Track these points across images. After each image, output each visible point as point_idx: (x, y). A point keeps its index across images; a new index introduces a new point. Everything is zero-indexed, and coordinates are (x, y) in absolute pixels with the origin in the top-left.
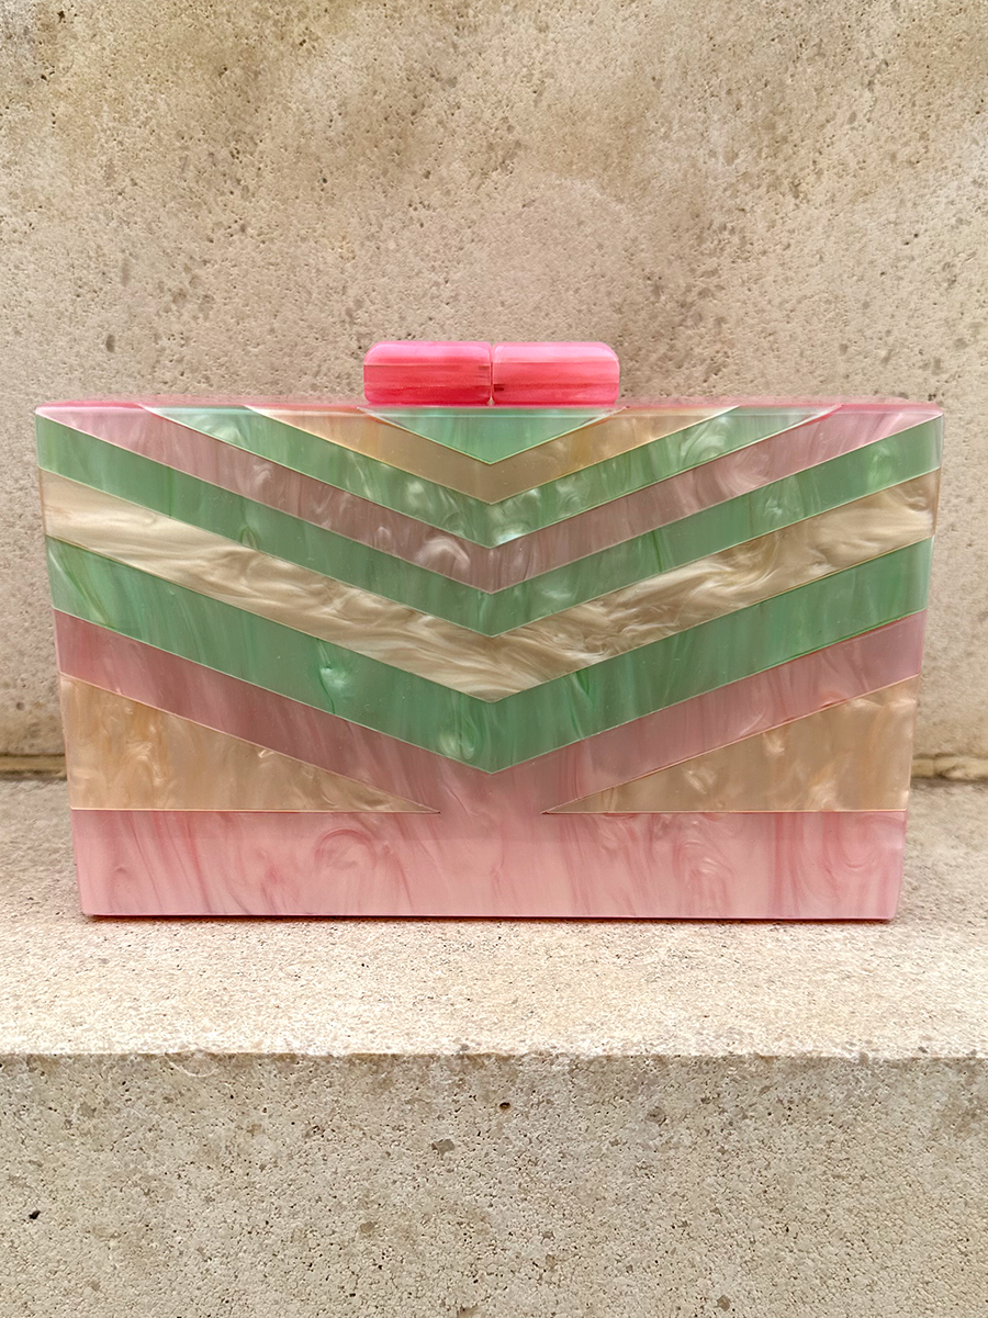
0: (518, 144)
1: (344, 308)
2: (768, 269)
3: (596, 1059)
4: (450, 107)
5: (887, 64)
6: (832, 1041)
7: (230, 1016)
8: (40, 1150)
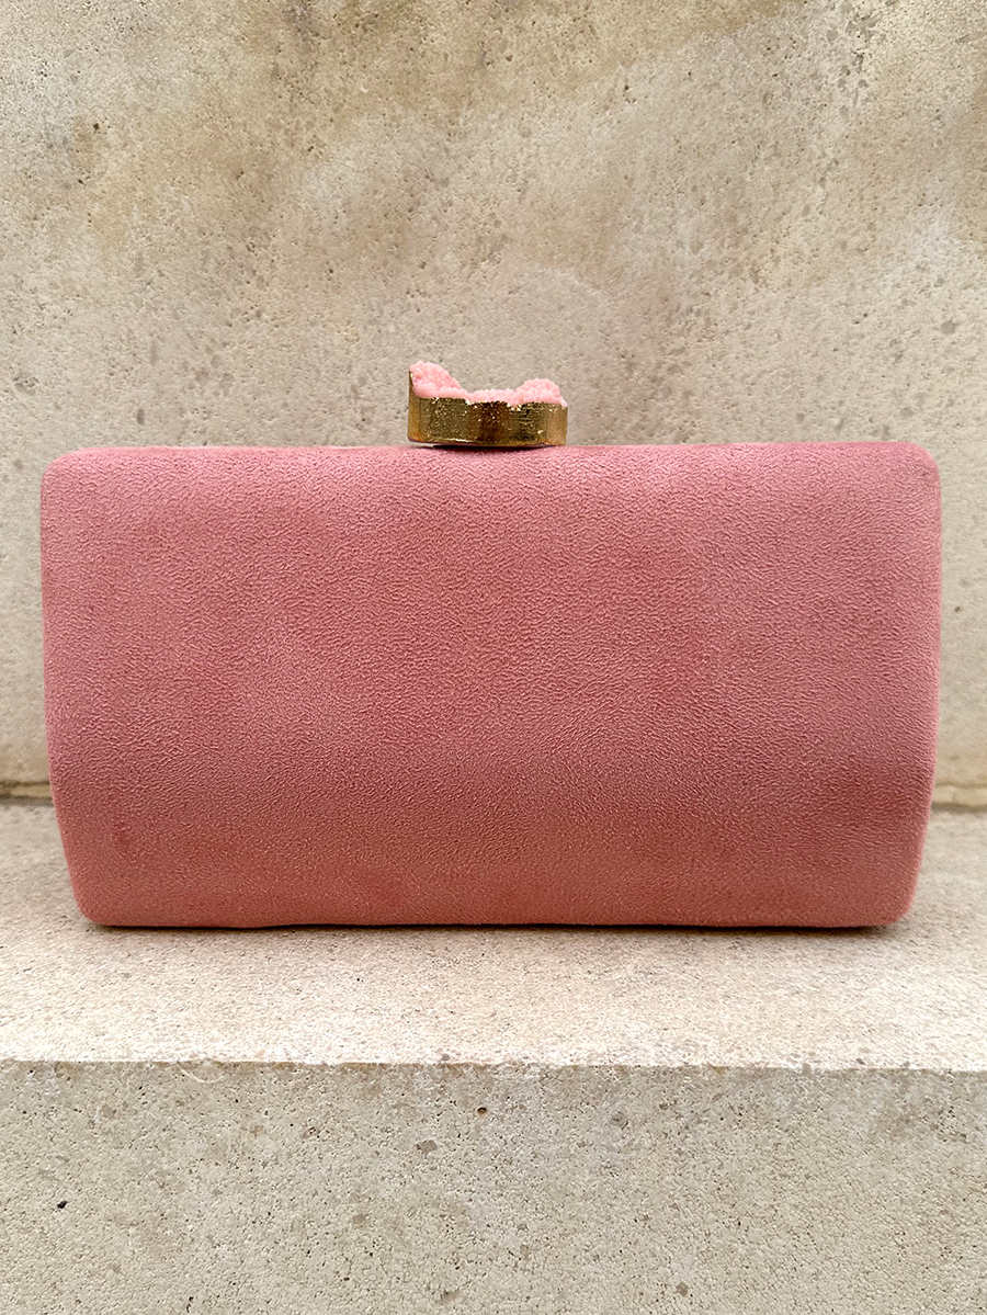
0: (504, 237)
1: (349, 386)
2: (730, 348)
3: (564, 1068)
4: (443, 204)
5: (837, 163)
6: (779, 1053)
7: (237, 1027)
8: (67, 1148)
